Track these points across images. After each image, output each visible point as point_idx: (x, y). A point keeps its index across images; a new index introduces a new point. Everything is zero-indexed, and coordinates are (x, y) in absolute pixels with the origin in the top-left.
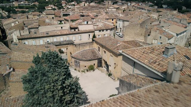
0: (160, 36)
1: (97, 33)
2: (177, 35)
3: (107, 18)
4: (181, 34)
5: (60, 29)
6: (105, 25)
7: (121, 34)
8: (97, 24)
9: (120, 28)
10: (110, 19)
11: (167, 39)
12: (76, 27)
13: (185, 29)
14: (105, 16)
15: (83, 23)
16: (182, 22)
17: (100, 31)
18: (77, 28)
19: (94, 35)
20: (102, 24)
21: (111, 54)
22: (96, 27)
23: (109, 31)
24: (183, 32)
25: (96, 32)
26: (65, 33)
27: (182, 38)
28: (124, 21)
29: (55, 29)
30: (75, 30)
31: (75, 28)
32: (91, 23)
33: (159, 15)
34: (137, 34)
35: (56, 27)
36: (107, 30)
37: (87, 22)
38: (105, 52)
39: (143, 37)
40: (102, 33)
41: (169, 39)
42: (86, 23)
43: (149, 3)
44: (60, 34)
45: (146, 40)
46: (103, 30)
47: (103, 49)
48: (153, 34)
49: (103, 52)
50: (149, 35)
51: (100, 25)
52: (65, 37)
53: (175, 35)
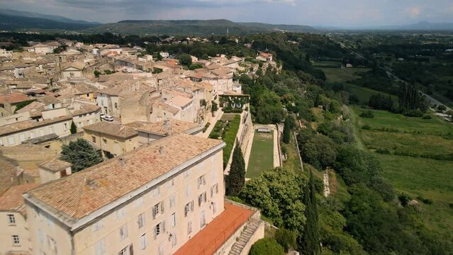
0: (164, 112)
1: (76, 120)
2: (183, 108)
3: (78, 93)
4: (186, 106)
5: (15, 121)
6: (85, 106)
7: (109, 117)
8: (71, 106)
9: (105, 107)
10: (84, 94)
11: (172, 114)
12: (39, 115)
13: (191, 100)
14: (73, 91)
15: (46, 108)
16: (186, 91)
17: (80, 116)
18: (40, 117)
19: (73, 123)
20: (79, 105)
21: (116, 140)
22: (72, 111)
23: (93, 114)
24: (189, 104)
25: (74, 118)
26: (26, 126)
27: (189, 111)
28: (109, 96)
29: (6, 123)
30: (38, 121)
31: (37, 118)
32: (60, 107)
33: (158, 80)
34: (137, 114)
35: (7, 120)
36: (90, 113)
37: (53, 105)
38: (105, 141)
39: (145, 116)
40: (83, 118)
41: (174, 115)
42: (52, 108)
43: (135, 47)
44: (17, 129)
45: (148, 119)
46: (85, 114)
47: (102, 138)
48: (155, 110)
49: (103, 142)
50: (151, 113)
51: (77, 107)
52: (26, 133)
53: (180, 109)
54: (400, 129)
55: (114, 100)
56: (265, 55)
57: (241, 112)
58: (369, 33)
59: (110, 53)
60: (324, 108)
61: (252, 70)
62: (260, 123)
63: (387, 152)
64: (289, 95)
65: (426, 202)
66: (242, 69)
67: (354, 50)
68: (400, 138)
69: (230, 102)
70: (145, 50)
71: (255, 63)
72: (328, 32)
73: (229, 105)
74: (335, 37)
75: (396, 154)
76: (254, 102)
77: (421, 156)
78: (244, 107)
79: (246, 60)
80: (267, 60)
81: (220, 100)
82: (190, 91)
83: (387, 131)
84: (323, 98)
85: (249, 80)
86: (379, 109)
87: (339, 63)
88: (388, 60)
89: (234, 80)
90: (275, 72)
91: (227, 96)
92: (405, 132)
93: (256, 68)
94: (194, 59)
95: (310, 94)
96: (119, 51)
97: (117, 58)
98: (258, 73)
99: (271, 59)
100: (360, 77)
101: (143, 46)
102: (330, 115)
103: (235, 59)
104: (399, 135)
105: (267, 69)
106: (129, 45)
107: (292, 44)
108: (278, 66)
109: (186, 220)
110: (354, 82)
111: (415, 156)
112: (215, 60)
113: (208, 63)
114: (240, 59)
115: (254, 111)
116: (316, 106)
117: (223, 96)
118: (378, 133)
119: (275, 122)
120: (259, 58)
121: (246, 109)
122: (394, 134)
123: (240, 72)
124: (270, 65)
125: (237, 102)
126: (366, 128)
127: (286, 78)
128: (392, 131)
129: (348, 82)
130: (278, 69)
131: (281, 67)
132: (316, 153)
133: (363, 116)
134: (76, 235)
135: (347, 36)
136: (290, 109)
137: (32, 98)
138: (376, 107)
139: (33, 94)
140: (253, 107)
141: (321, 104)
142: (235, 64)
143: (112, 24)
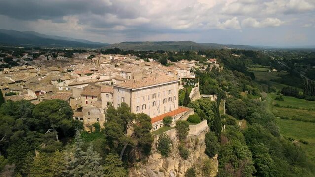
54: (300, 107)
55: (129, 75)
56: (212, 60)
57: (193, 87)
58: (295, 50)
59: (120, 58)
60: (249, 93)
61: (203, 68)
62: (204, 94)
63: (287, 118)
64: (225, 82)
65: (304, 143)
66: (197, 67)
67: (281, 61)
68: (299, 112)
69: (188, 82)
70: (139, 58)
71: (206, 64)
72: (265, 49)
73: (187, 84)
74: (269, 52)
75: (293, 120)
76: (202, 83)
77: (310, 121)
78: (196, 85)
79: (200, 63)
80: (214, 63)
81: (182, 81)
82: (166, 72)
83: (291, 108)
84: (249, 86)
85: (201, 73)
86: (288, 96)
87: (267, 69)
88: (304, 67)
89: (191, 72)
90: (218, 70)
91: (186, 79)
92: (303, 109)
93: (206, 67)
94: (169, 62)
95: (241, 84)
96: (125, 57)
97: (124, 61)
98: (206, 70)
99: (216, 62)
100: (280, 78)
101: (138, 56)
102: (252, 96)
103: (193, 61)
104: (298, 111)
105: (213, 68)
106: (129, 55)
107: (235, 56)
108: (220, 67)
109: (164, 105)
110: (275, 81)
111: (305, 121)
112: (181, 62)
113: (176, 64)
114: (196, 62)
115: (202, 88)
116: (244, 91)
117: (183, 78)
118: (284, 109)
119: (213, 94)
120: (208, 62)
121: (197, 86)
122: (295, 109)
123: (195, 69)
124: (215, 66)
125: (191, 82)
126: (277, 105)
127: (225, 74)
128: (294, 108)
129: (271, 80)
130: (220, 69)
131: (222, 68)
132: (235, 109)
133: (277, 99)
134: (133, 93)
135: (278, 53)
136: (224, 89)
137: (92, 72)
138: (286, 95)
139: (93, 71)
140: (201, 86)
141: (247, 90)
142: (193, 64)
143: (116, 44)
